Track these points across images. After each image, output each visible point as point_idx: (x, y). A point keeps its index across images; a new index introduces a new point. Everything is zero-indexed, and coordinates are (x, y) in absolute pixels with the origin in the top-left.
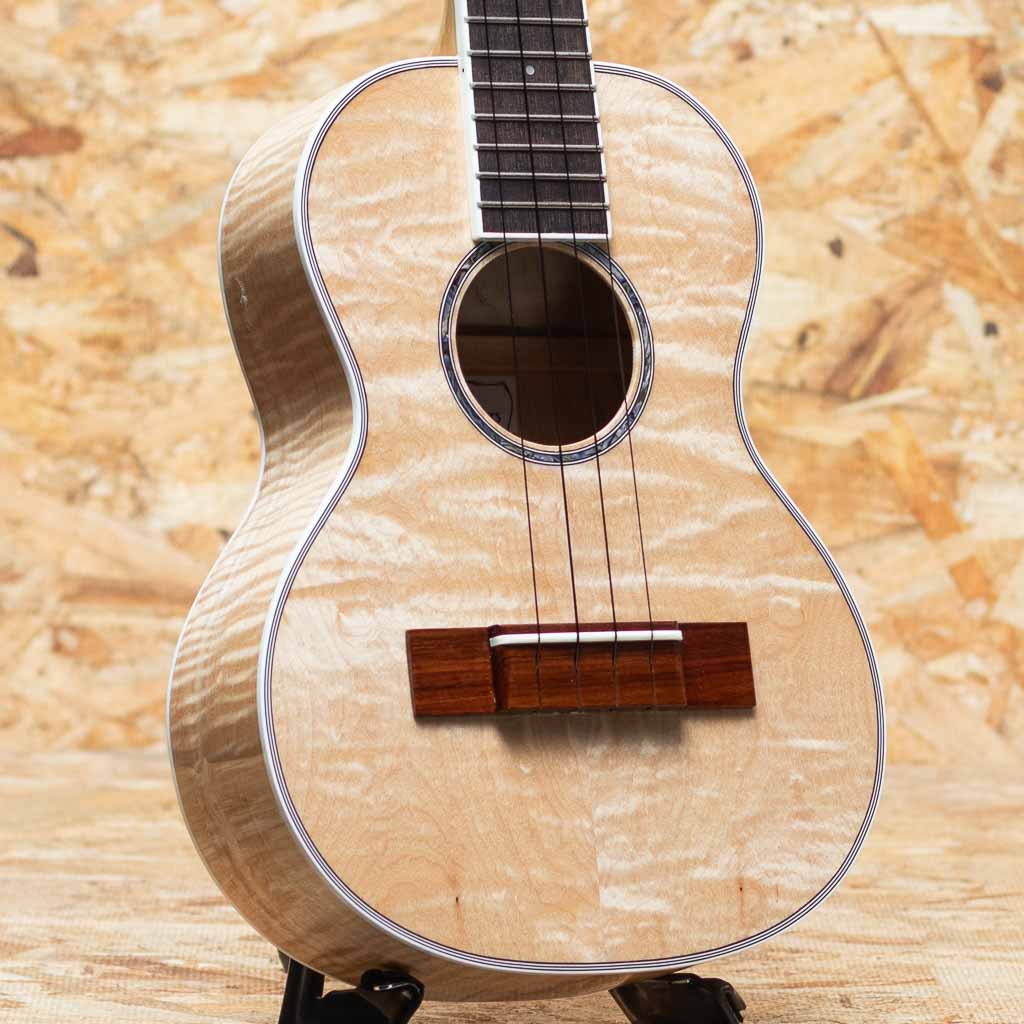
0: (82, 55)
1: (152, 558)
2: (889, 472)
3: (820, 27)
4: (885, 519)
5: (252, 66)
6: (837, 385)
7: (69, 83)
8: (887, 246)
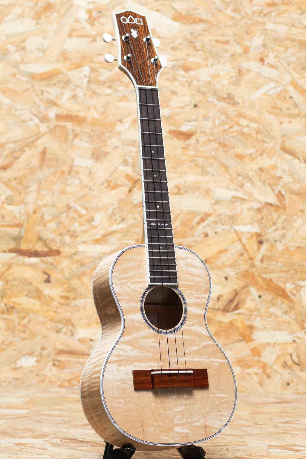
0: (61, 234)
1: (75, 345)
2: (237, 328)
3: (223, 230)
4: (236, 338)
5: (98, 237)
6: (226, 309)
7: (58, 240)
8: (237, 278)
